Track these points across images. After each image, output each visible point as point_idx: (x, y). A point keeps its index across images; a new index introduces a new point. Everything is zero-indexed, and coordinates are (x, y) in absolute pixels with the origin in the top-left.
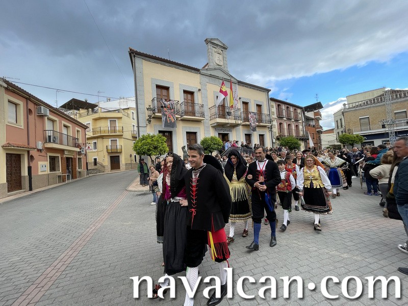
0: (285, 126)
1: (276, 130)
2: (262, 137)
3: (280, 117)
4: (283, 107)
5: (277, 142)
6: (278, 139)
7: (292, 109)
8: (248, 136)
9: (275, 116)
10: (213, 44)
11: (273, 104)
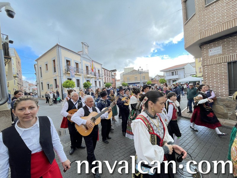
0: (106, 79)
1: (104, 80)
2: (100, 82)
3: (105, 75)
4: (106, 71)
5: (104, 84)
6: (105, 83)
7: (108, 72)
8: (96, 82)
9: (103, 75)
10: (84, 44)
11: (103, 70)
